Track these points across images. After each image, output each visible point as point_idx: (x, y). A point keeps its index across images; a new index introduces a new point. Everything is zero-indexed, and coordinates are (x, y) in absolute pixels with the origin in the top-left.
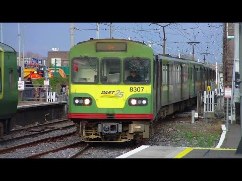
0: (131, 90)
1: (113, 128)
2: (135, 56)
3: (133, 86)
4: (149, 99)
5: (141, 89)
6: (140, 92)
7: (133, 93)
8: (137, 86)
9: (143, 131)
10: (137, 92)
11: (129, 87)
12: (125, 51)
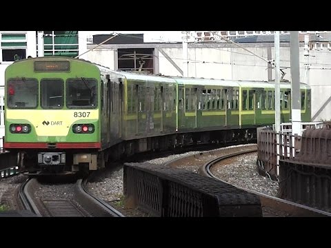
0: (76, 115)
1: (55, 158)
2: (79, 77)
3: (78, 111)
4: (95, 125)
5: (87, 114)
6: (86, 118)
7: (78, 118)
8: (82, 111)
9: (89, 161)
10: (82, 118)
11: (73, 111)
12: (68, 70)
